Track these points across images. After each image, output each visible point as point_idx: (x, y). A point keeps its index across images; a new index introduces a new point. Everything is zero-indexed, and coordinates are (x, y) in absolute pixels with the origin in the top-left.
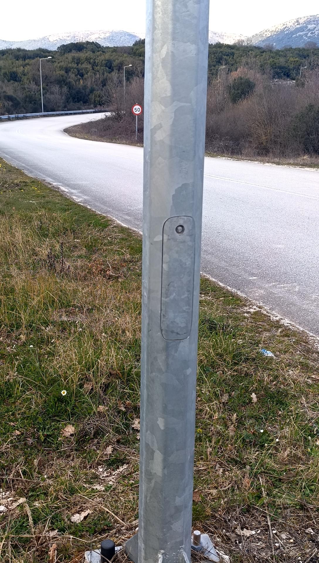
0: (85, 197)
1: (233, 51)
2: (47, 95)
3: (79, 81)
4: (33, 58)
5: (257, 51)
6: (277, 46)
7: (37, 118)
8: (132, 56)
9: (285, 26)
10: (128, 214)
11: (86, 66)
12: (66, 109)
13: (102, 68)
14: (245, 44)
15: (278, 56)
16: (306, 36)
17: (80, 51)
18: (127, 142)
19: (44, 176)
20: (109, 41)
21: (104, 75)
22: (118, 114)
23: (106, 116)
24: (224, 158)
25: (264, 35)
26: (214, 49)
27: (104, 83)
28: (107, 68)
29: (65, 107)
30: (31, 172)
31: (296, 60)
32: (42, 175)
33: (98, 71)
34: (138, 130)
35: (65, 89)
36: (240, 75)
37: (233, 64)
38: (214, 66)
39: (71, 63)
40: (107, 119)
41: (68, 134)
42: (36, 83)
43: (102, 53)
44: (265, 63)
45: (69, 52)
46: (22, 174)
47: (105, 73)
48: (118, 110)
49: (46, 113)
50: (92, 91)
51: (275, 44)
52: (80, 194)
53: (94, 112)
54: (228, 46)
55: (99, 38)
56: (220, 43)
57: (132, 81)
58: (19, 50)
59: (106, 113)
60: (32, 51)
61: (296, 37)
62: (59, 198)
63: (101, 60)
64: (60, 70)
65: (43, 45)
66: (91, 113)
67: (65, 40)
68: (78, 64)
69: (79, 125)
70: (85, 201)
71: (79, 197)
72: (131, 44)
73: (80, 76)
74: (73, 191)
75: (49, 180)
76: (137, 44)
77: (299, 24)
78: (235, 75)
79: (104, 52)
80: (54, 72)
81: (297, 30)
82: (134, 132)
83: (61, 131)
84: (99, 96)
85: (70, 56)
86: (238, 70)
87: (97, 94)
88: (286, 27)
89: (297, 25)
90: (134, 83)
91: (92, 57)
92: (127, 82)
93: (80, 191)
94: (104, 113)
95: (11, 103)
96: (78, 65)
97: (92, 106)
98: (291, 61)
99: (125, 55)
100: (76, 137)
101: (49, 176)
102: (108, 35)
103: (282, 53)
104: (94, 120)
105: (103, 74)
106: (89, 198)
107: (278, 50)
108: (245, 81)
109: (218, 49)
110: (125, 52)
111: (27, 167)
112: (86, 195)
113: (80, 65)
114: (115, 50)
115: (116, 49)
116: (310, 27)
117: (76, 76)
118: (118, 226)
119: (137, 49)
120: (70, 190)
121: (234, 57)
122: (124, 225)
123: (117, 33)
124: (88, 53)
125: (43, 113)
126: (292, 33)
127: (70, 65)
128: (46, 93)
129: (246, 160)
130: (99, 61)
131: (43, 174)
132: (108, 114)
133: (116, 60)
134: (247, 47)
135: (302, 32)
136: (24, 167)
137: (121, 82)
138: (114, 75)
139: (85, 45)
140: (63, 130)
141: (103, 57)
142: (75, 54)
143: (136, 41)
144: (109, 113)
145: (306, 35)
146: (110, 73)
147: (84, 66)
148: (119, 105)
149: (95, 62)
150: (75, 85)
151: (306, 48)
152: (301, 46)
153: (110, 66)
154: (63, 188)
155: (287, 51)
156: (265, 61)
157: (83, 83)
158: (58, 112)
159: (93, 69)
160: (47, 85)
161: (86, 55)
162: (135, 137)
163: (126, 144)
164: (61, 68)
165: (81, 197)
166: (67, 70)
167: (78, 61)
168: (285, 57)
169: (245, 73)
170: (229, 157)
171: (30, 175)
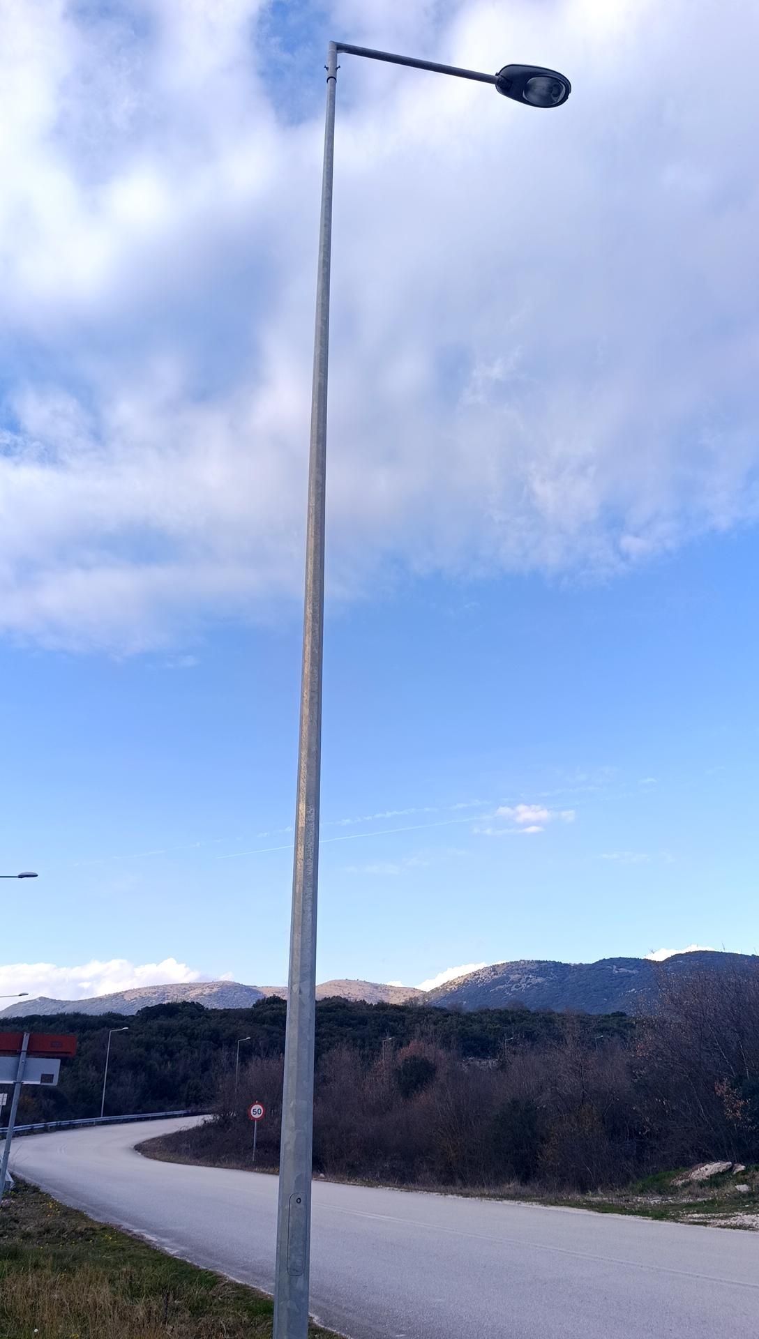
0: (183, 1248)
1: (402, 1014)
2: (112, 1088)
3: (166, 1063)
4: (98, 1029)
5: (439, 1013)
6: (468, 1007)
7: (91, 1126)
8: (251, 1023)
9: (476, 977)
10: (243, 1268)
11: (180, 1040)
12: (140, 1110)
13: (204, 1042)
14: (420, 1003)
15: (470, 1021)
16: (510, 992)
17: (171, 1017)
18: (239, 1166)
19: (118, 1220)
20: (217, 999)
21: (205, 1054)
22: (224, 1118)
23: (205, 1122)
24: (388, 1188)
25: (448, 990)
26: (375, 1012)
27: (205, 1067)
28: (212, 1043)
29: (139, 1107)
30: (98, 1215)
31: (497, 1027)
32: (114, 1218)
33: (197, 1048)
34: (257, 1145)
35: (142, 1077)
36: (414, 1053)
37: (404, 1034)
38: (376, 1037)
39: (156, 1035)
40: (207, 1126)
41: (142, 1154)
42: (96, 1067)
43: (205, 1018)
44: (452, 1033)
45: (154, 1018)
46: (85, 1218)
47: (208, 1050)
48: (225, 1111)
49: (107, 1118)
50: (185, 1079)
51: (465, 1002)
52: (174, 1244)
53: (185, 1115)
54: (395, 1007)
55: (202, 994)
56: (383, 1003)
57: (250, 1064)
58: (77, 1015)
59: (205, 1116)
60: (96, 1016)
61: (495, 992)
62: (146, 1250)
63: (203, 1030)
64: (138, 1047)
65: (114, 1006)
66: (180, 1116)
67: (149, 997)
68: (166, 1036)
69: (159, 1138)
70: (183, 1254)
71: (173, 1248)
72: (249, 1005)
73: (168, 1055)
74: (164, 1240)
75: (126, 1225)
76: (260, 1004)
77: (497, 974)
78: (406, 1051)
79: (207, 1017)
80: (128, 1050)
81: (496, 982)
82: (250, 1148)
83: (130, 1148)
84: (196, 1088)
85: (155, 1024)
86: (411, 1045)
87: (193, 1084)
88: (479, 978)
89: (494, 974)
90: (252, 1066)
91: (189, 1025)
92: (241, 1065)
93: (174, 1239)
94: (201, 1117)
95: (52, 1102)
96: (166, 1039)
97: (183, 1104)
98: (489, 1029)
99: (240, 1022)
100: (155, 1158)
101: (127, 1220)
102: (215, 990)
103: (476, 1017)
104: (185, 1129)
105: (205, 1051)
106: (188, 1248)
107: (469, 1013)
108: (421, 1063)
109: (381, 1011)
110: (241, 1018)
111: (89, 1207)
112: (182, 1245)
113: (169, 1038)
114: (226, 1014)
115: (226, 1012)
116: (512, 977)
117: (162, 1055)
118: (232, 1284)
119: (259, 1013)
120: (159, 1238)
121: (406, 1023)
122: (239, 1282)
123: (230, 987)
124: (184, 1020)
125: (102, 1118)
126: (489, 986)
127: (154, 1038)
128: (111, 1085)
129: (421, 1190)
130: (199, 1031)
131: (117, 1217)
132: (209, 1118)
133: (227, 1030)
134: (424, 1009)
135: (502, 985)
136: (85, 1207)
137: (232, 1064)
138: (223, 1054)
139: (180, 1008)
140: (133, 1147)
141: (206, 1026)
142: (163, 1021)
143: (259, 1000)
144: (209, 1115)
145: (509, 989)
146: (215, 1049)
147: (175, 1039)
148: (228, 1103)
149: (193, 1034)
150: (158, 1069)
151: (509, 1009)
152: (502, 1006)
153: (216, 1039)
154: (148, 1237)
155: (482, 1014)
156: (451, 1030)
157: (172, 1067)
158: (126, 1117)
159: (190, 1044)
160: (114, 1072)
161: (181, 1022)
162: (251, 1156)
163: (237, 1168)
164: (139, 1044)
165: (177, 1249)
166: (149, 1047)
167: (168, 1032)
168: (480, 1022)
169: (421, 1050)
170: (396, 1187)
171: (96, 1219)
